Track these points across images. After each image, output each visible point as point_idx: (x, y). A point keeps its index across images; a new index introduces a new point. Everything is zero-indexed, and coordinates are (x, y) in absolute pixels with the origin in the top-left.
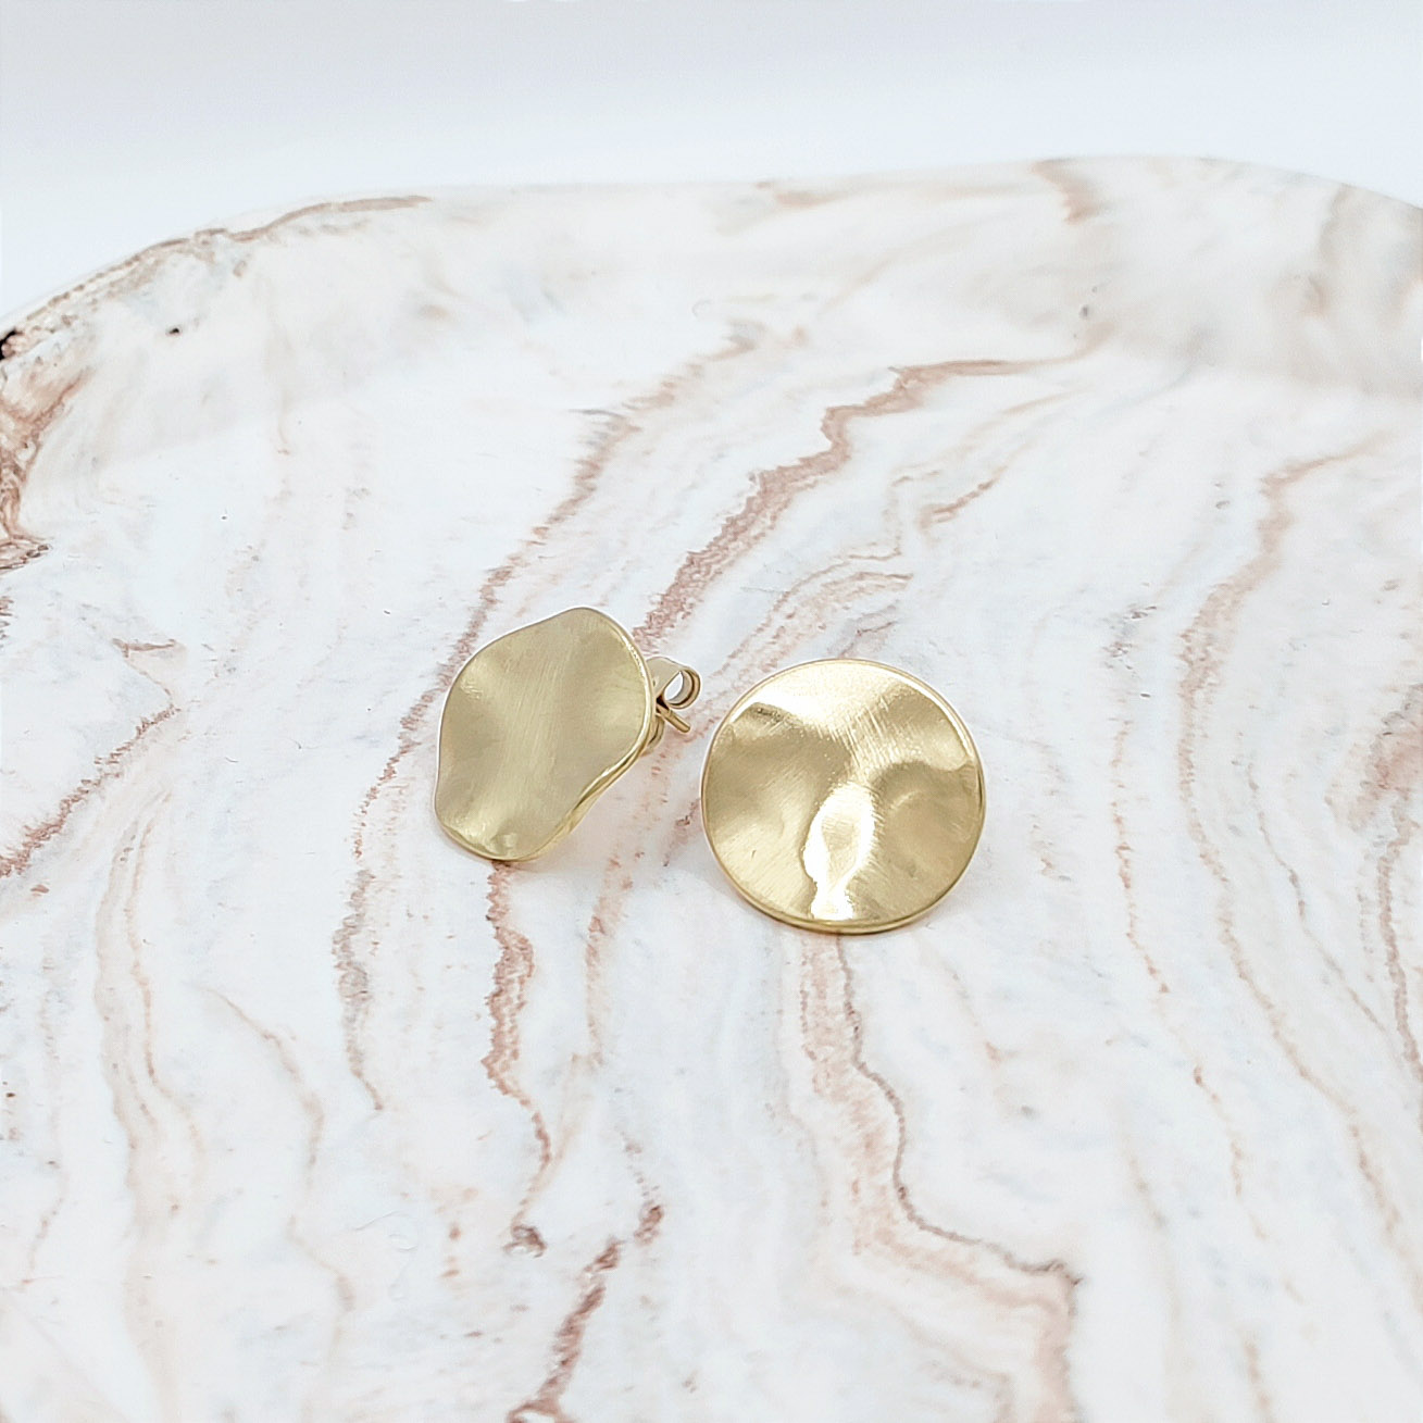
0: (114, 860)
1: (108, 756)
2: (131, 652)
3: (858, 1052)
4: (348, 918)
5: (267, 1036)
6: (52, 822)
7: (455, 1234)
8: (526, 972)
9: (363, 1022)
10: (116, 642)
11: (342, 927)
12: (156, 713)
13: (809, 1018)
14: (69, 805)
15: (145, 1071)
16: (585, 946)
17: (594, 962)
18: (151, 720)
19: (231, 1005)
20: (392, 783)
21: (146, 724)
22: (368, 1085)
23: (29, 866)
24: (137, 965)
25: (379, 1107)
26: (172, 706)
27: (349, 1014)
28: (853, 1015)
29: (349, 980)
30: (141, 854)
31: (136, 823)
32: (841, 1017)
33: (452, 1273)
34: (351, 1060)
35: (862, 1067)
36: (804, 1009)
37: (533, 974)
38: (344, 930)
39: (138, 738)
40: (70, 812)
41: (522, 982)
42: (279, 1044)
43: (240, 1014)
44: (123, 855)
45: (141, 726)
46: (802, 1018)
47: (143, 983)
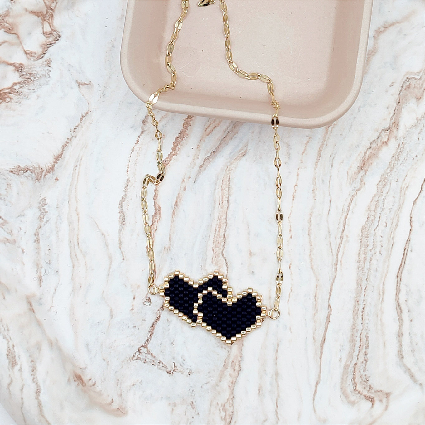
0: (73, 170)
1: (73, 129)
2: (80, 86)
3: (223, 250)
4: (123, 196)
5: (103, 234)
6: (60, 154)
7: (134, 298)
8: (158, 219)
9: (123, 232)
10: (77, 81)
11: (121, 199)
12: (85, 112)
13: (215, 239)
14: (64, 148)
15: (77, 244)
16: (173, 211)
17: (173, 217)
18: (84, 115)
19: (96, 223)
20: (138, 145)
21: (82, 116)
22: (122, 252)
23: (54, 170)
24: (77, 208)
25: (123, 259)
26: (89, 110)
27: (120, 229)
28: (225, 238)
29: (121, 217)
30: (79, 168)
31: (79, 156)
32: (222, 238)
33: (133, 309)
34: (119, 244)
35: (223, 255)
36: (215, 235)
37: (160, 219)
38: (122, 200)
39: (80, 122)
40: (64, 150)
41: (157, 222)
42: (105, 237)
43: (98, 226)
44: (75, 168)
45: (81, 117)
46: (214, 238)
47: (78, 214)
